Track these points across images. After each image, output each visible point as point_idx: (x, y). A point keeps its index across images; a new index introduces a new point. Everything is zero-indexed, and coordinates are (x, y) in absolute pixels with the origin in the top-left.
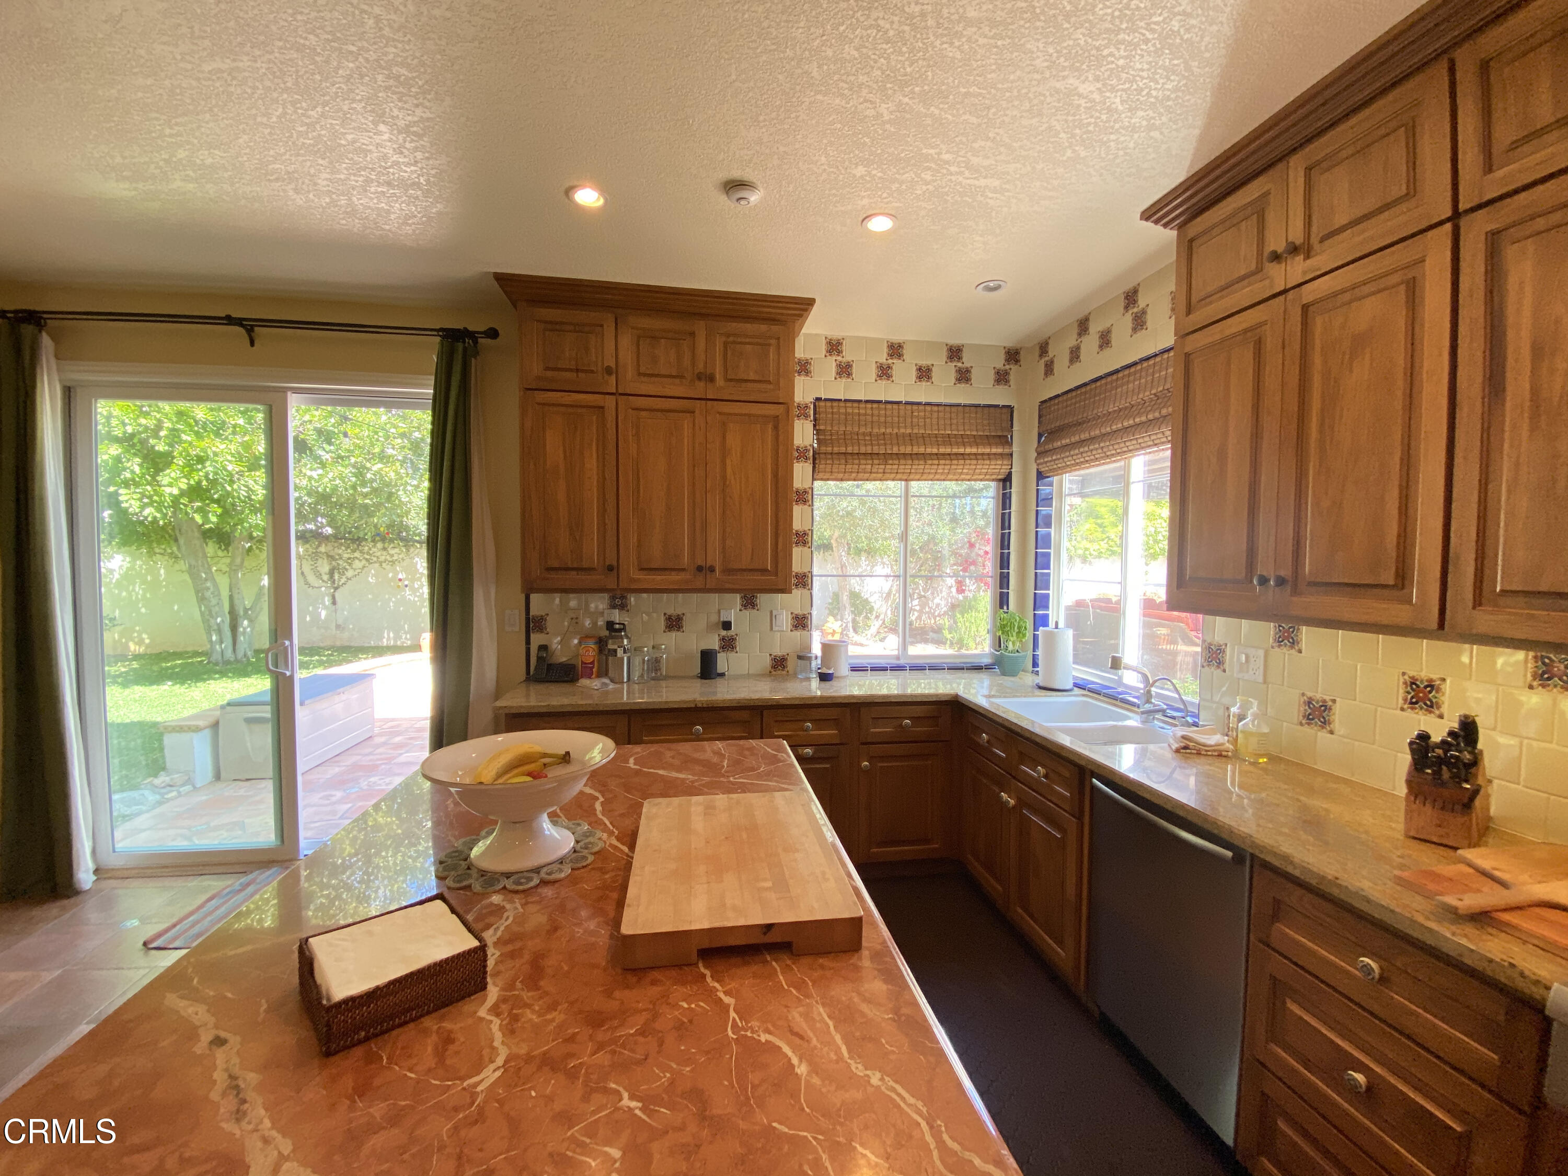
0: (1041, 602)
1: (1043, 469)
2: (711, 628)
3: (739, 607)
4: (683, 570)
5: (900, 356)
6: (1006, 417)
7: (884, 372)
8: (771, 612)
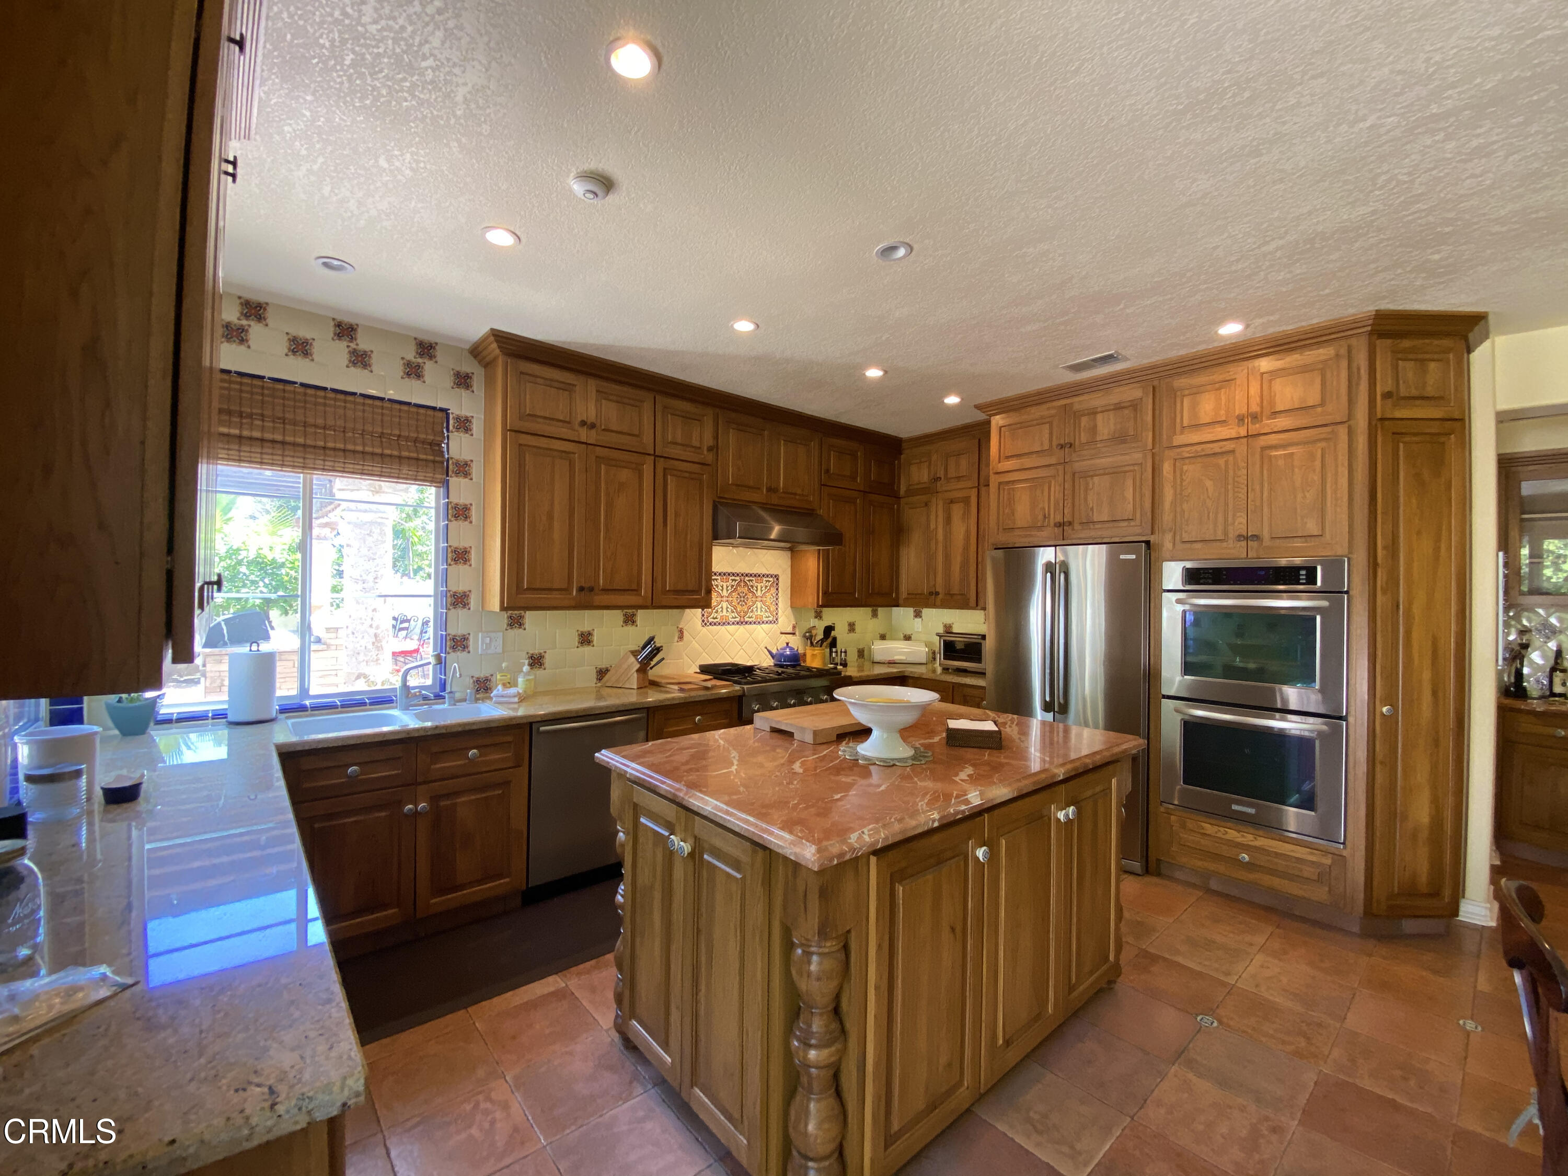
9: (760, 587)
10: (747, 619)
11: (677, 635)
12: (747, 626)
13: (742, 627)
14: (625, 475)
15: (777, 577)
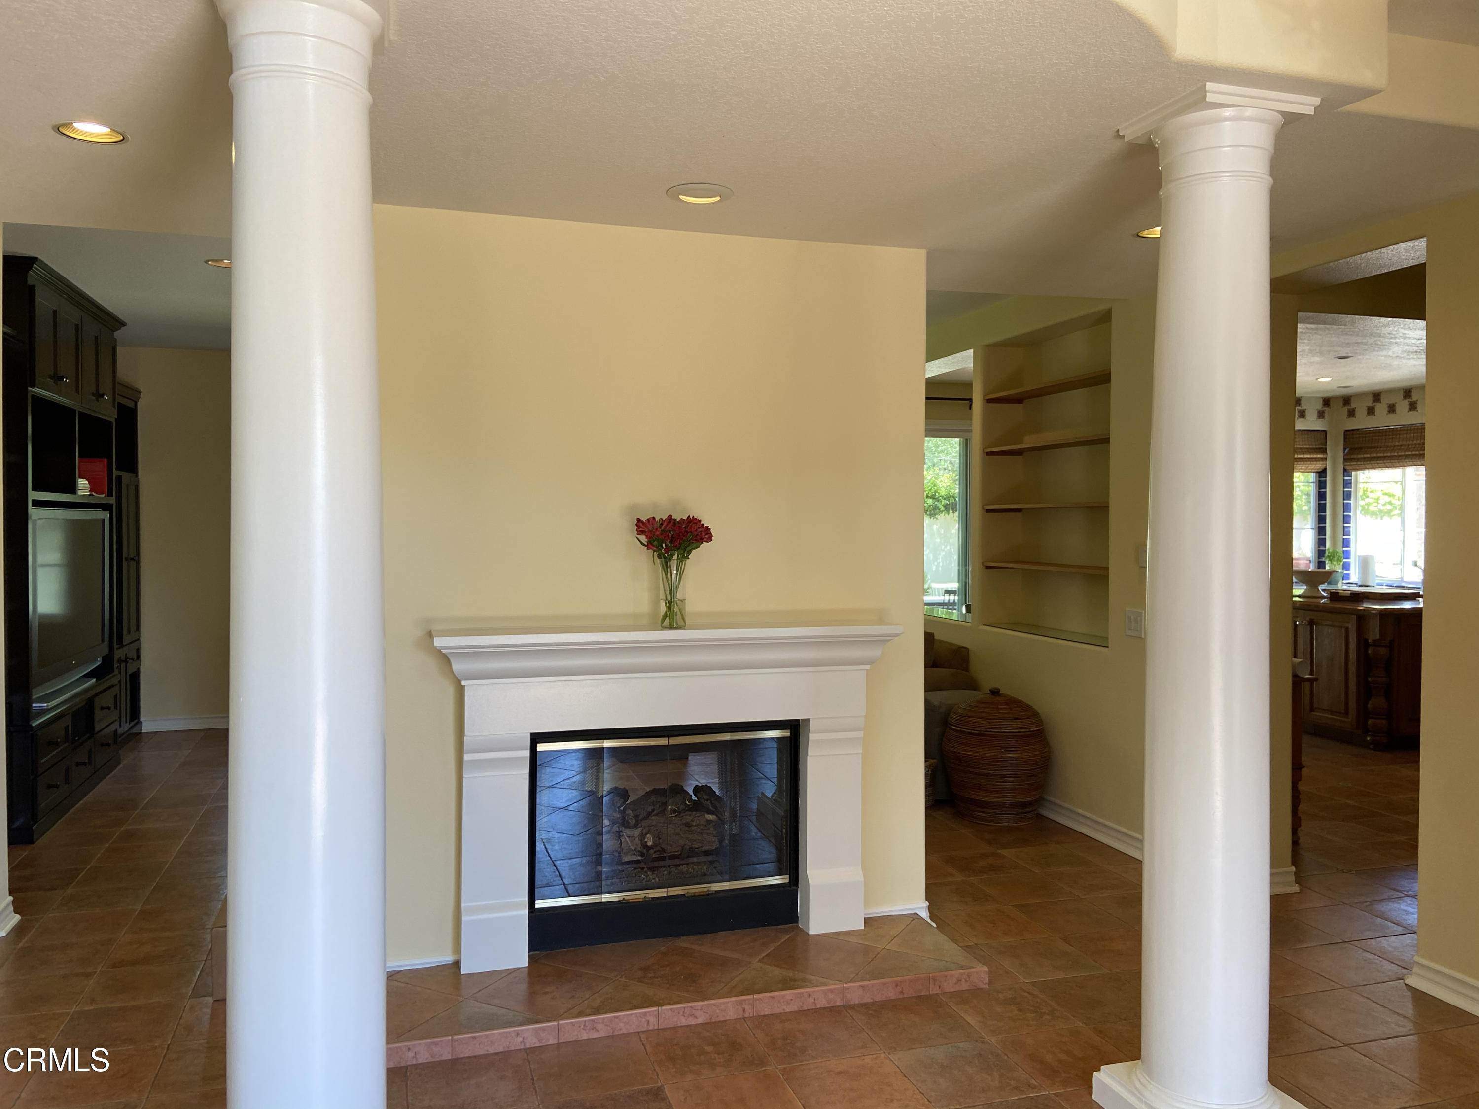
0: (1346, 543)
1: (1347, 468)
6: (1324, 437)
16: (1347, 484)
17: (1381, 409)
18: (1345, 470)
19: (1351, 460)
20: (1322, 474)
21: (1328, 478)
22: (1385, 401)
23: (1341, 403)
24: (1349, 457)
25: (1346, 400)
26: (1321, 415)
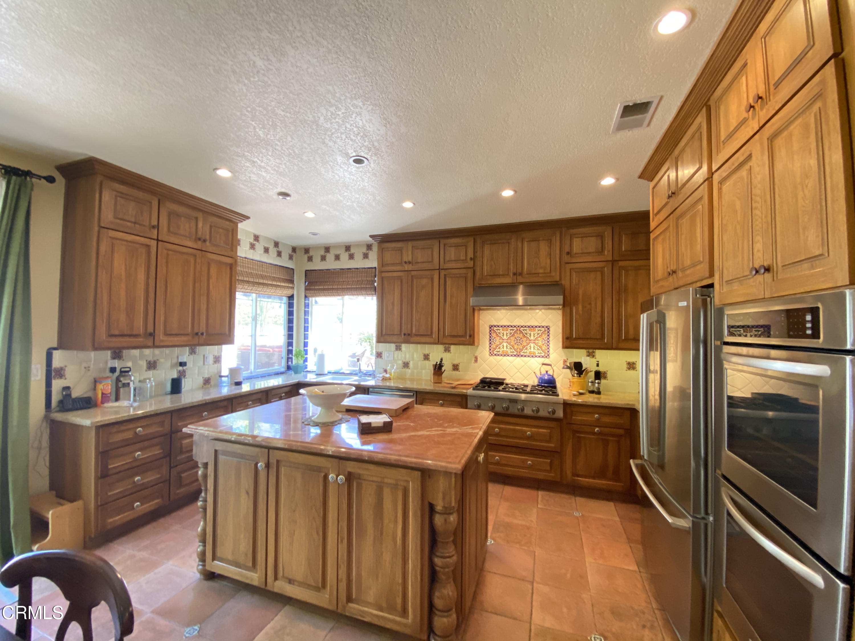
0: (306, 345)
1: (307, 295)
2: (173, 366)
3: (188, 353)
4: (188, 335)
5: (258, 241)
6: (292, 272)
7: (252, 246)
8: (204, 356)
9: (533, 335)
10: (522, 354)
11: (473, 359)
12: (522, 358)
13: (518, 358)
14: (424, 281)
15: (548, 328)
16: (307, 306)
17: (330, 257)
18: (306, 297)
19: (310, 289)
20: (291, 298)
21: (295, 301)
22: (333, 252)
23: (303, 251)
24: (309, 288)
25: (307, 250)
26: (291, 257)
